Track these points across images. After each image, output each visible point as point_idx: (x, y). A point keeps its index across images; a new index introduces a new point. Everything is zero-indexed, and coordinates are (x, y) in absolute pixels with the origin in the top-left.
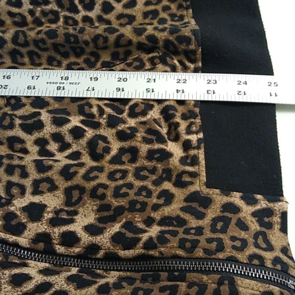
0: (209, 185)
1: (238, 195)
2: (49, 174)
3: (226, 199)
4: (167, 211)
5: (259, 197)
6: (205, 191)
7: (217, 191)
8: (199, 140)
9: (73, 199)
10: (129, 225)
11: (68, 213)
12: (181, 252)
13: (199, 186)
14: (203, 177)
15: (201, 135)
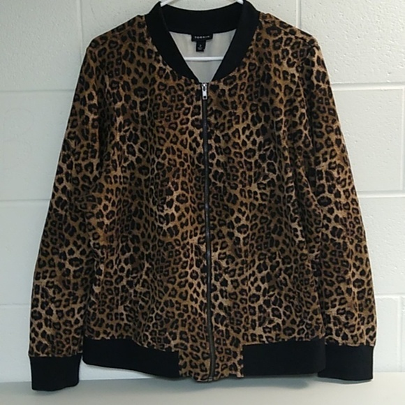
0: (244, 346)
1: (242, 358)
2: (241, 285)
3: (238, 353)
4: (232, 332)
5: (242, 366)
6: (241, 345)
7: (242, 350)
8: (264, 342)
9: (232, 296)
10: (224, 318)
11: (226, 295)
12: (215, 339)
13: (243, 342)
14: (247, 344)
15: (267, 342)
